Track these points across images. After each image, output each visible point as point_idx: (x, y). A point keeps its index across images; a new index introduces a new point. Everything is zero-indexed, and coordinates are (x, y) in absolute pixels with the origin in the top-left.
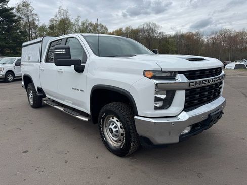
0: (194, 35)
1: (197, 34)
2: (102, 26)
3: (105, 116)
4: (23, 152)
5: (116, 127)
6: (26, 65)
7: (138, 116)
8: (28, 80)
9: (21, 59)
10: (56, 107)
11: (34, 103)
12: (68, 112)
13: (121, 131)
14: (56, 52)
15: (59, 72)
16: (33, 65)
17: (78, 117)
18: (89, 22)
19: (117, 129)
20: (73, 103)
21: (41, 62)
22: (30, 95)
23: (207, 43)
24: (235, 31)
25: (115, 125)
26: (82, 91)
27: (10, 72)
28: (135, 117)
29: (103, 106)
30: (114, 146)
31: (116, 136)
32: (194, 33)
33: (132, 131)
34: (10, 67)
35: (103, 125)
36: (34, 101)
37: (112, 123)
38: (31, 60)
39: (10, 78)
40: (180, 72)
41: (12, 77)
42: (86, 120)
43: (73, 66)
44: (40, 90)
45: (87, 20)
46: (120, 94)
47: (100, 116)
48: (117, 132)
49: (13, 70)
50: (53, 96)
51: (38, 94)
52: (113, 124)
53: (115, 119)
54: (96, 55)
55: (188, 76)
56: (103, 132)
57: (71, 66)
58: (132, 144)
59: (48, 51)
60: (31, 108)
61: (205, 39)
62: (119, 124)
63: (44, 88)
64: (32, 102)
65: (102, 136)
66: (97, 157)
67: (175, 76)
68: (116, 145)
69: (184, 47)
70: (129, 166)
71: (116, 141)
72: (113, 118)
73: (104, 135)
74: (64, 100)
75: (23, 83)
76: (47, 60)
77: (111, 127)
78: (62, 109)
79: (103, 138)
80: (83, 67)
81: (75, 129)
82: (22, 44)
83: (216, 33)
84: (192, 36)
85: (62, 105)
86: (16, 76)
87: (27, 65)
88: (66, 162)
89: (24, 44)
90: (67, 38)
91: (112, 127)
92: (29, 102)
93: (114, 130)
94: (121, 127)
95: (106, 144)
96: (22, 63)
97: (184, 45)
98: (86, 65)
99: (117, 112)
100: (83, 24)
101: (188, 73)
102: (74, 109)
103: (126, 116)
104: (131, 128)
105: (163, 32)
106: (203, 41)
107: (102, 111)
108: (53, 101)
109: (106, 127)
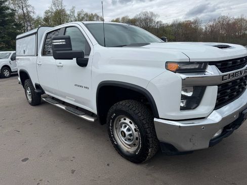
0: (192, 23)
1: (195, 22)
2: (98, 17)
3: (115, 117)
4: (23, 161)
5: (129, 130)
6: (21, 59)
7: (158, 118)
8: (24, 76)
9: (15, 53)
10: (57, 105)
11: (32, 100)
12: (71, 111)
13: (136, 134)
14: (55, 44)
15: (58, 66)
16: (29, 59)
17: (82, 116)
18: (85, 13)
19: (131, 132)
20: (75, 101)
21: (37, 55)
22: (28, 91)
23: (205, 31)
24: (233, 18)
25: (128, 127)
26: (86, 88)
27: (6, 67)
28: (155, 120)
29: (113, 105)
30: (128, 152)
31: (129, 140)
32: (192, 21)
33: (150, 135)
34: (6, 61)
35: (112, 126)
36: (32, 98)
37: (123, 125)
38: (26, 54)
39: (7, 73)
40: (211, 63)
41: (8, 72)
42: (92, 120)
43: (75, 59)
44: (38, 86)
45: (82, 11)
46: (134, 91)
47: (108, 116)
48: (130, 135)
49: (9, 65)
50: (52, 93)
51: (36, 91)
52: (125, 127)
53: (128, 121)
54: (102, 45)
55: (220, 67)
56: (113, 134)
57: (72, 59)
58: (149, 150)
59: (45, 44)
60: (30, 105)
61: (203, 27)
62: (133, 127)
63: (43, 85)
64: (30, 100)
65: (112, 139)
66: (108, 165)
67: (205, 68)
68: (129, 150)
69: (182, 35)
70: (147, 175)
71: (129, 145)
72: (125, 119)
73: (114, 138)
74: (65, 97)
75: (19, 79)
76: (44, 54)
77: (122, 129)
78: (63, 107)
79: (113, 142)
80: (87, 60)
81: (79, 129)
82: (16, 37)
83: (215, 20)
84: (190, 24)
85: (63, 103)
86: (12, 71)
87: (23, 59)
88: (73, 172)
89: (18, 37)
90: (66, 27)
91: (125, 130)
92: (28, 99)
93: (127, 133)
94: (135, 129)
95: (117, 148)
96: (17, 57)
97: (182, 34)
98: (90, 58)
99: (131, 112)
100: (79, 15)
101: (220, 64)
102: (77, 108)
103: (142, 118)
104: (149, 132)
105: (160, 22)
106: (201, 29)
107: (111, 110)
108: (53, 98)
109: (116, 128)
